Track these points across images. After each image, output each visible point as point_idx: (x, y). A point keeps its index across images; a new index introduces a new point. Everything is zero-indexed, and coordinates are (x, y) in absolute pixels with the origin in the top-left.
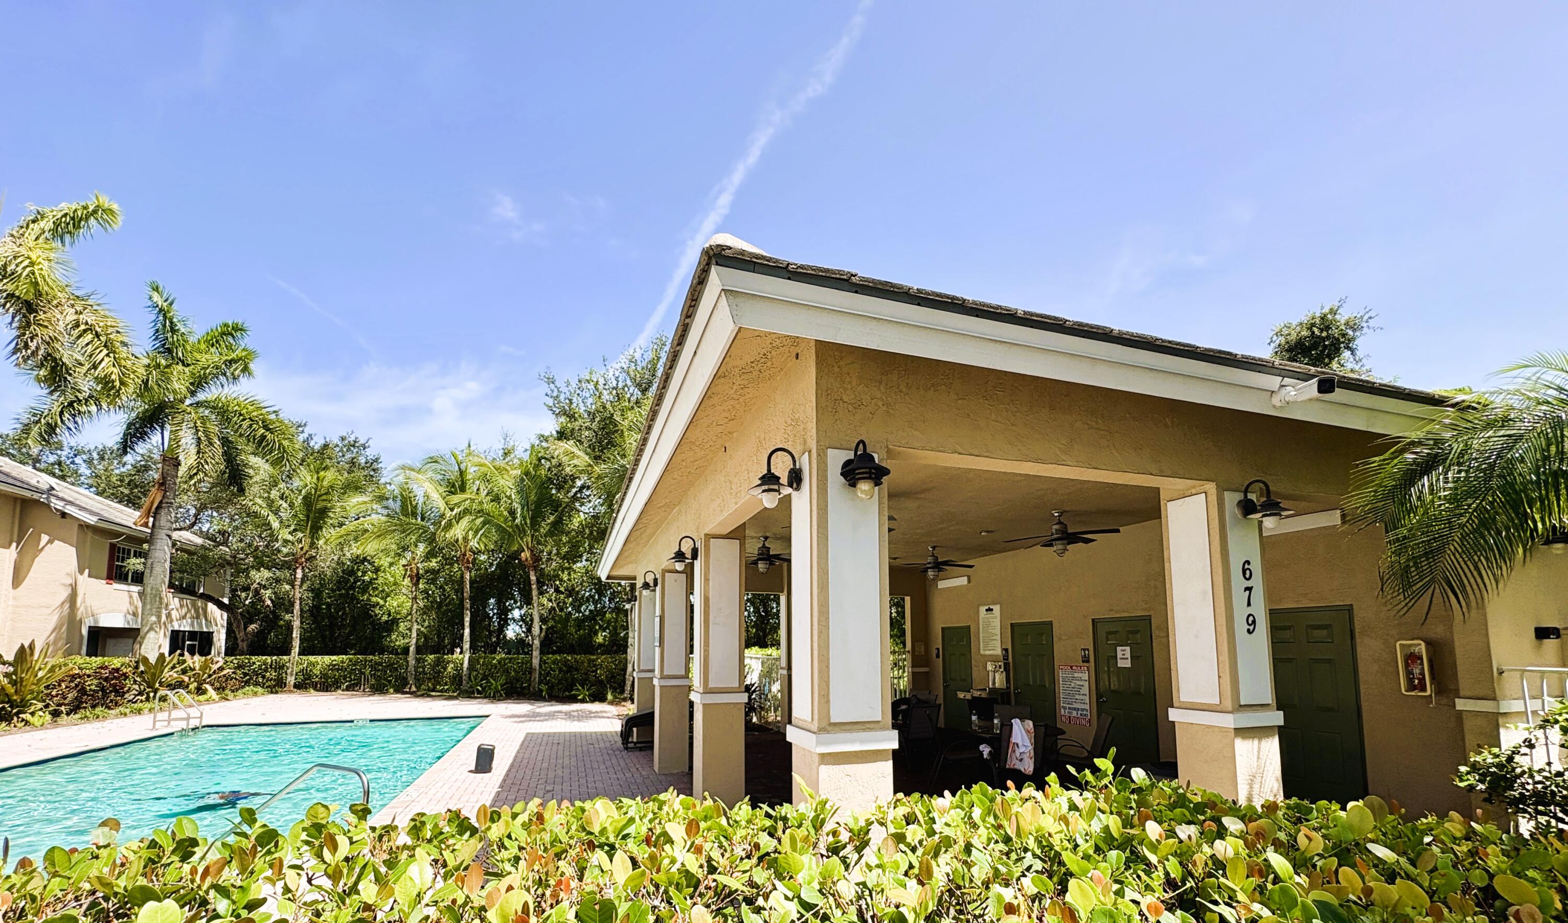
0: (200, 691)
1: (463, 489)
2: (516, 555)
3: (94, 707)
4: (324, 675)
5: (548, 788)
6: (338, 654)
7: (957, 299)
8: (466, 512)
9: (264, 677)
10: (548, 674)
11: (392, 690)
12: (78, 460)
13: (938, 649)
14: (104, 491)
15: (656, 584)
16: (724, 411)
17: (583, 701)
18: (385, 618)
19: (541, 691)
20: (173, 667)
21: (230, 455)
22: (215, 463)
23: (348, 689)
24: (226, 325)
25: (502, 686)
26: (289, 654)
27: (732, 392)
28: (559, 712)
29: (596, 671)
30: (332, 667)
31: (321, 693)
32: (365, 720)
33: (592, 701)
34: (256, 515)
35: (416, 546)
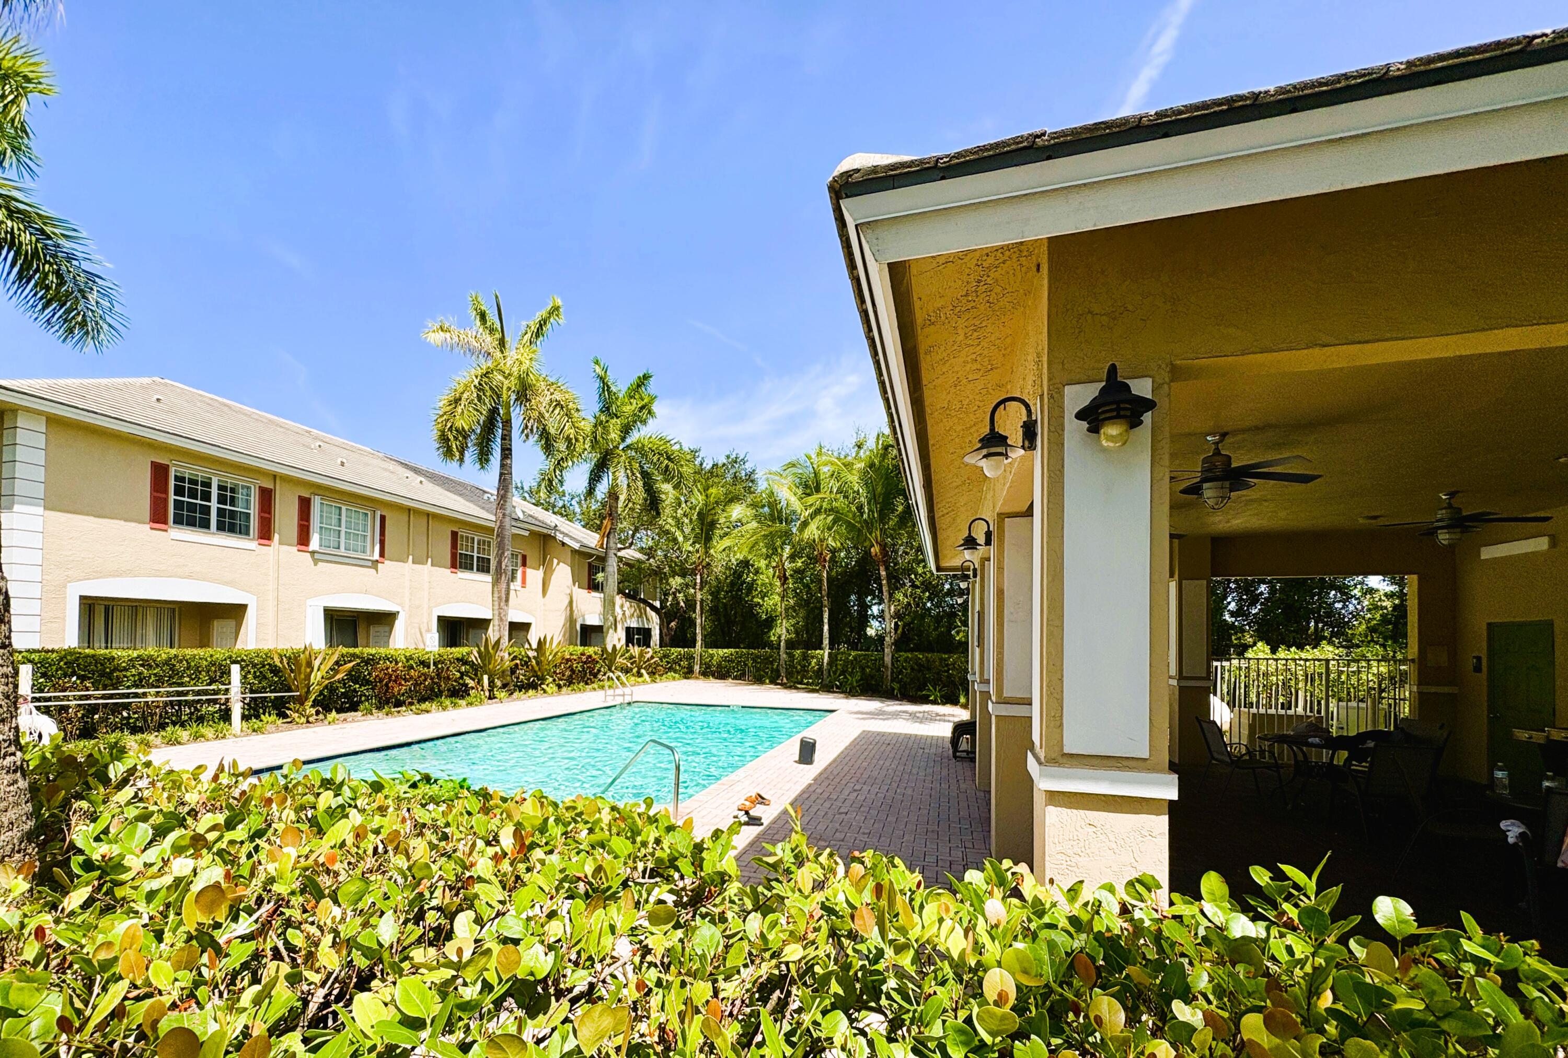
0: (639, 675)
1: (818, 490)
2: (867, 553)
3: (578, 683)
4: (719, 665)
5: (857, 787)
6: (728, 648)
7: (1241, 98)
8: (818, 512)
9: (680, 665)
10: (901, 672)
11: (767, 681)
12: (574, 502)
13: (1479, 659)
14: (587, 524)
15: (975, 576)
16: (966, 362)
17: (934, 702)
18: (764, 617)
19: (893, 689)
20: (622, 656)
21: (649, 488)
22: (640, 495)
23: (735, 678)
24: (639, 378)
25: (857, 682)
26: (694, 647)
27: (961, 337)
28: (904, 712)
29: (948, 671)
30: (725, 659)
31: (718, 681)
32: (737, 706)
33: (944, 704)
34: (667, 532)
35: (782, 549)
